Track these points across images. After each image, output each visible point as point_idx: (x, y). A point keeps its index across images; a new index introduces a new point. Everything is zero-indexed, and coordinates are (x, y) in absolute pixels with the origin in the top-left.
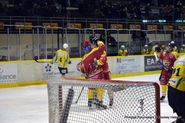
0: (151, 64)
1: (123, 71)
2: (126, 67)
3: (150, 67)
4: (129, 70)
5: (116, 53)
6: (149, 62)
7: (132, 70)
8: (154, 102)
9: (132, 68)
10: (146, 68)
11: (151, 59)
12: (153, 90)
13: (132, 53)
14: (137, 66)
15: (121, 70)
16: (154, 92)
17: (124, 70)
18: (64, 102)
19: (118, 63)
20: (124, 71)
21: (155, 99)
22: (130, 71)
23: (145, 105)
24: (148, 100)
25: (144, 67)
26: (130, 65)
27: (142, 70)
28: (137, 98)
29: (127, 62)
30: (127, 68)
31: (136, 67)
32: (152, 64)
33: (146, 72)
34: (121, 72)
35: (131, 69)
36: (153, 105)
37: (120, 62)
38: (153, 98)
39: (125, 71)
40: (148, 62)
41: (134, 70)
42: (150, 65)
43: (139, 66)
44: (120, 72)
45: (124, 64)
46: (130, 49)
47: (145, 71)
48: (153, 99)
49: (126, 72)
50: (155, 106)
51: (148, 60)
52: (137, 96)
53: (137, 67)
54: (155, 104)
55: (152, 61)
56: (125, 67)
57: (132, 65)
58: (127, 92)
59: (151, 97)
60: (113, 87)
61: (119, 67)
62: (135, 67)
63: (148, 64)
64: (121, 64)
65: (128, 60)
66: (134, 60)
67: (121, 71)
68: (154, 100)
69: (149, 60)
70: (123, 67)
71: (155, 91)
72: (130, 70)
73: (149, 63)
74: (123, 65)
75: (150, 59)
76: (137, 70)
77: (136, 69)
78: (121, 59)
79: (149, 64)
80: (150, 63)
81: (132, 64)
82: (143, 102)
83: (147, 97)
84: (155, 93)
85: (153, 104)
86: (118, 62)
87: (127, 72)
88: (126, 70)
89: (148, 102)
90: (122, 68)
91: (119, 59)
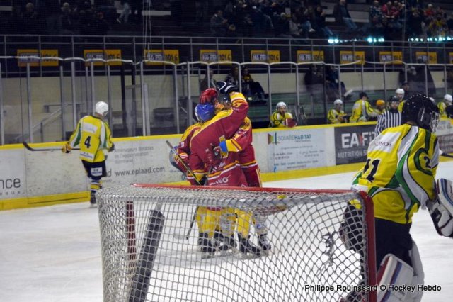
0: (351, 146)
1: (282, 164)
2: (290, 156)
3: (349, 154)
4: (298, 163)
5: (264, 120)
7: (305, 162)
9: (306, 156)
10: (340, 155)
13: (305, 119)
14: (316, 152)
15: (277, 161)
17: (286, 162)
18: (139, 244)
19: (271, 145)
20: (285, 164)
22: (299, 165)
23: (337, 248)
25: (334, 154)
26: (298, 150)
27: (330, 161)
28: (319, 230)
29: (292, 143)
30: (293, 158)
31: (315, 155)
32: (355, 146)
33: (340, 166)
34: (277, 167)
35: (303, 159)
37: (276, 143)
39: (287, 166)
40: (344, 141)
41: (309, 162)
42: (349, 148)
43: (321, 151)
44: (275, 168)
45: (285, 149)
46: (299, 111)
47: (337, 164)
49: (290, 166)
51: (344, 135)
52: (317, 225)
53: (318, 155)
56: (287, 155)
57: (305, 150)
58: (294, 215)
60: (260, 203)
61: (274, 154)
62: (313, 153)
63: (344, 146)
64: (278, 149)
65: (296, 137)
66: (308, 137)
67: (278, 165)
70: (282, 156)
72: (302, 163)
73: (346, 143)
74: (284, 151)
76: (317, 161)
77: (315, 160)
78: (277, 135)
79: (347, 146)
81: (305, 147)
82: (333, 241)
86: (269, 142)
87: (294, 167)
88: (291, 162)
90: (279, 158)
91: (273, 135)
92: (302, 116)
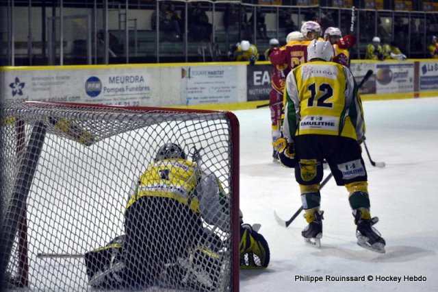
0: (263, 83)
1: (195, 98)
2: (203, 90)
3: (260, 91)
4: (210, 98)
5: (180, 55)
6: (259, 78)
7: (217, 97)
8: (226, 156)
9: (218, 91)
10: (251, 92)
11: (263, 73)
12: (223, 129)
13: (220, 56)
14: (228, 87)
15: (190, 95)
16: (224, 134)
17: (199, 97)
19: (184, 78)
20: (197, 98)
21: (227, 149)
22: (212, 99)
23: (203, 163)
24: (212, 151)
25: (245, 91)
26: (211, 85)
27: (242, 97)
28: (186, 145)
29: (205, 78)
30: (206, 93)
31: (226, 91)
32: (266, 83)
33: (251, 102)
34: (190, 101)
35: (215, 94)
36: (224, 164)
37: (189, 77)
38: (224, 147)
39: (200, 100)
40: (256, 78)
41: (221, 97)
42: (261, 86)
43: (233, 87)
44: (188, 102)
45: (198, 83)
46: (214, 48)
47: (249, 100)
48: (222, 150)
49: (202, 100)
50: (228, 165)
51: (256, 73)
52: (185, 140)
53: (229, 91)
54: (228, 162)
55: (266, 78)
56: (199, 90)
57: (218, 85)
59: (219, 145)
61: (187, 89)
62: (225, 89)
63: (256, 83)
64: (191, 83)
65: (209, 73)
66: (221, 72)
67: (190, 98)
68: (226, 152)
69: (258, 75)
70: (194, 90)
71: (227, 132)
72: (213, 97)
73: (258, 81)
74: (197, 86)
75: (260, 73)
76: (228, 97)
77: (226, 95)
78: (191, 71)
79: (259, 84)
80: (260, 81)
81: (217, 82)
82: (199, 156)
83: (208, 146)
84: (227, 137)
85: (224, 160)
86: (183, 76)
87: (206, 102)
88: (203, 96)
89: (210, 155)
90: (192, 92)
91: (187, 70)
92: (217, 53)
